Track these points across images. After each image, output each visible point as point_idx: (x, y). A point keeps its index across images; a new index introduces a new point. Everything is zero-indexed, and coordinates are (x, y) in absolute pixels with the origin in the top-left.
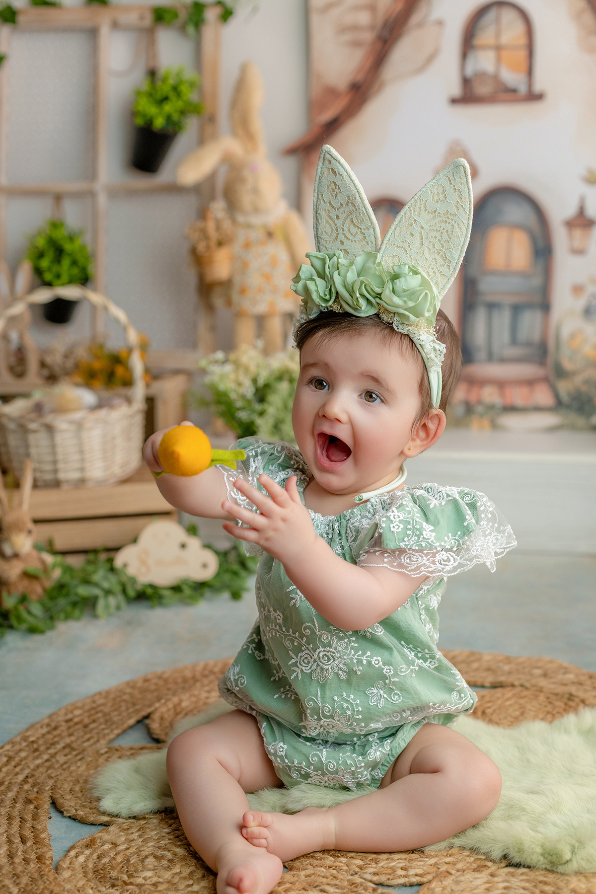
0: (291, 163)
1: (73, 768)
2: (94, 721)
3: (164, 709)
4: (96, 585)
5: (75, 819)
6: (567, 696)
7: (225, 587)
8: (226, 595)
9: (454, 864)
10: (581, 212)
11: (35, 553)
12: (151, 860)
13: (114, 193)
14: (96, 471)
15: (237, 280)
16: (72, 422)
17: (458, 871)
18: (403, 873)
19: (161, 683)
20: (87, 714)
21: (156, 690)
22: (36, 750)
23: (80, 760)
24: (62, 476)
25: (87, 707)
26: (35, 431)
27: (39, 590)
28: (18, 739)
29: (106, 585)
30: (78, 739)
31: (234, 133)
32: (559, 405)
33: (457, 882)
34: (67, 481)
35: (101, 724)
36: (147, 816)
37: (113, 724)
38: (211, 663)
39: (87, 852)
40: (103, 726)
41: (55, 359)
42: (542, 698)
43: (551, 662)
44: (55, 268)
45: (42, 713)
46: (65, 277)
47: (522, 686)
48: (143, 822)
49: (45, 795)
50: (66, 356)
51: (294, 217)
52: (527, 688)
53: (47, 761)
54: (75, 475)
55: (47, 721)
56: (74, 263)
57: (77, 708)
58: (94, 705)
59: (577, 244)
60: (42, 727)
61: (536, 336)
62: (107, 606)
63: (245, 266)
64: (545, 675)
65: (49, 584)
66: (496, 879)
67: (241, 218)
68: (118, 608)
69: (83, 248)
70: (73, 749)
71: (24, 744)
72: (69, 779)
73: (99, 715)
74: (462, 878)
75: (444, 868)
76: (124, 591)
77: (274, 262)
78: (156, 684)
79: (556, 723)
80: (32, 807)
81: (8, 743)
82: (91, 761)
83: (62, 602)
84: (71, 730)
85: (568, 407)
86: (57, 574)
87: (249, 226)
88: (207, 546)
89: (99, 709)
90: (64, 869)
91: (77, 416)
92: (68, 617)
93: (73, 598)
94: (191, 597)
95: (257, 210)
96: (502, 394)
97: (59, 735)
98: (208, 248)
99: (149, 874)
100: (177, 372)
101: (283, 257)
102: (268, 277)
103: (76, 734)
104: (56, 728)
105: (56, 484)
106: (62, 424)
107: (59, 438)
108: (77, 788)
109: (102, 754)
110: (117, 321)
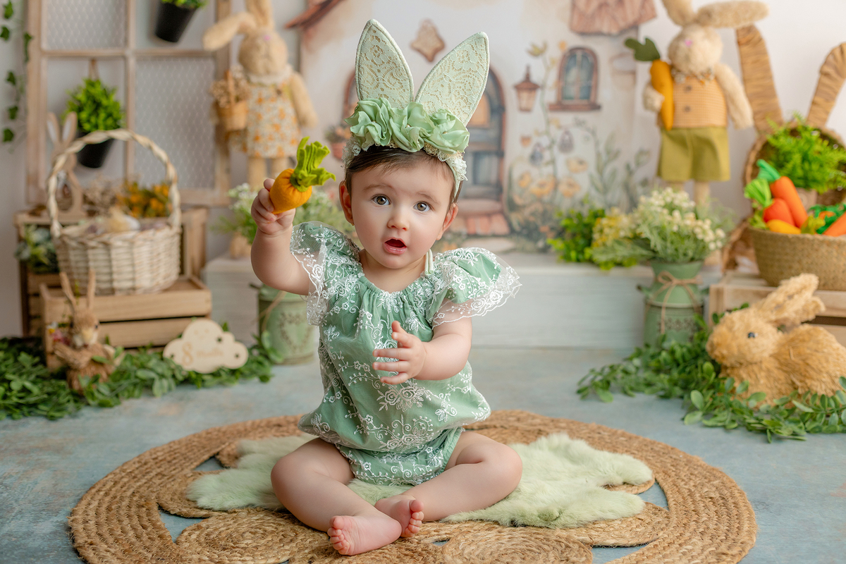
0: (292, 35)
1: (169, 486)
2: (175, 459)
3: (229, 449)
4: (152, 370)
5: (179, 516)
6: (537, 431)
7: (253, 373)
8: (256, 379)
9: (472, 527)
10: (528, 77)
11: (100, 346)
12: (248, 534)
13: (141, 59)
14: (145, 281)
15: (251, 129)
16: (125, 240)
17: (475, 530)
18: (436, 533)
19: (221, 434)
20: (168, 455)
21: (217, 439)
22: (134, 477)
23: (173, 481)
24: (116, 285)
25: (166, 451)
26: (93, 248)
27: (104, 375)
28: (118, 471)
29: (160, 370)
30: (165, 469)
31: (248, 10)
32: (512, 233)
33: (476, 537)
34: (120, 290)
35: (181, 460)
36: (237, 510)
37: (190, 459)
38: (258, 421)
39: (197, 532)
40: (183, 461)
41: (95, 196)
42: (518, 433)
43: (522, 413)
44: (93, 120)
45: (133, 456)
46: (101, 127)
47: (502, 427)
48: (234, 515)
49: (152, 502)
50: (103, 194)
51: (297, 78)
52: (506, 428)
53: (145, 483)
54: (128, 284)
55: (137, 459)
56: (109, 115)
57: (158, 451)
58: (172, 449)
59: (524, 104)
60: (134, 463)
61: (493, 178)
62: (162, 387)
63: (259, 117)
64: (518, 420)
65: (112, 370)
66: (502, 534)
67: (254, 79)
68: (170, 389)
69: (116, 103)
70: (164, 475)
71: (123, 474)
72: (168, 493)
73: (178, 455)
74: (479, 534)
75: (465, 529)
76: (174, 376)
77: (282, 115)
78: (217, 435)
79: (532, 444)
80: (144, 509)
81: (111, 473)
82: (181, 481)
83: (125, 383)
84: (158, 465)
85: (519, 234)
86: (118, 362)
87: (261, 85)
88: (237, 340)
89: (176, 451)
90: (182, 542)
91: (130, 235)
92: (131, 396)
93: (133, 380)
94: (228, 380)
95: (268, 72)
96: (467, 225)
97: (150, 468)
98: (229, 102)
99: (249, 542)
100: (197, 207)
101: (290, 111)
102: (277, 127)
103: (163, 466)
104: (146, 464)
105: (112, 291)
106: (116, 242)
107: (114, 253)
108: (176, 497)
109: (189, 477)
110: (159, 158)
